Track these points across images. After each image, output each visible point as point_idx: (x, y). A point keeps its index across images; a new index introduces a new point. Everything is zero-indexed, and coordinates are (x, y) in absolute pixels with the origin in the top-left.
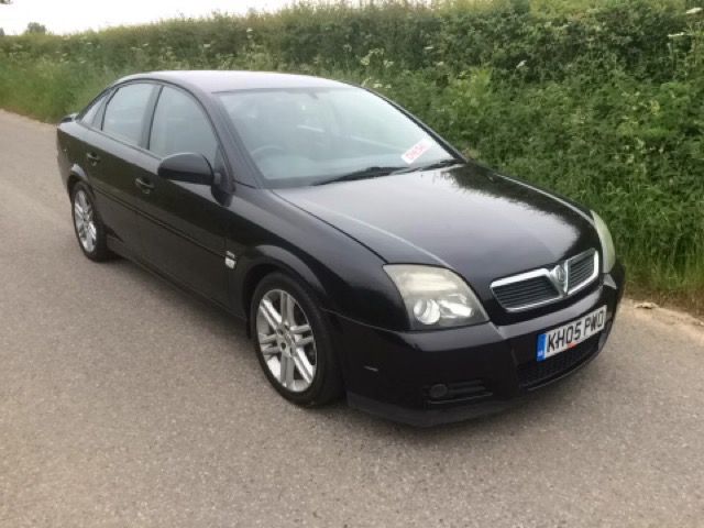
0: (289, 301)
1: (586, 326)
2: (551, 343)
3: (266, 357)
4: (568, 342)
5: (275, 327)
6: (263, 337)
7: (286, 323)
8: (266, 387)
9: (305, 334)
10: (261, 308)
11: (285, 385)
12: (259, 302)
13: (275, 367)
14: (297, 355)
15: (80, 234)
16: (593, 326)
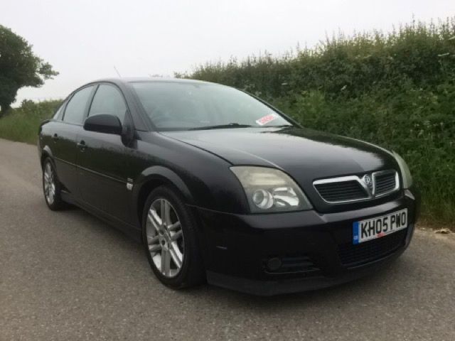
0: (166, 205)
1: (392, 222)
2: (363, 231)
3: (152, 254)
4: (378, 232)
5: (158, 229)
6: (150, 238)
7: (165, 224)
8: (152, 279)
9: (176, 230)
10: (149, 216)
11: (164, 274)
12: (147, 212)
13: (157, 261)
14: (172, 248)
15: (46, 192)
16: (398, 224)
